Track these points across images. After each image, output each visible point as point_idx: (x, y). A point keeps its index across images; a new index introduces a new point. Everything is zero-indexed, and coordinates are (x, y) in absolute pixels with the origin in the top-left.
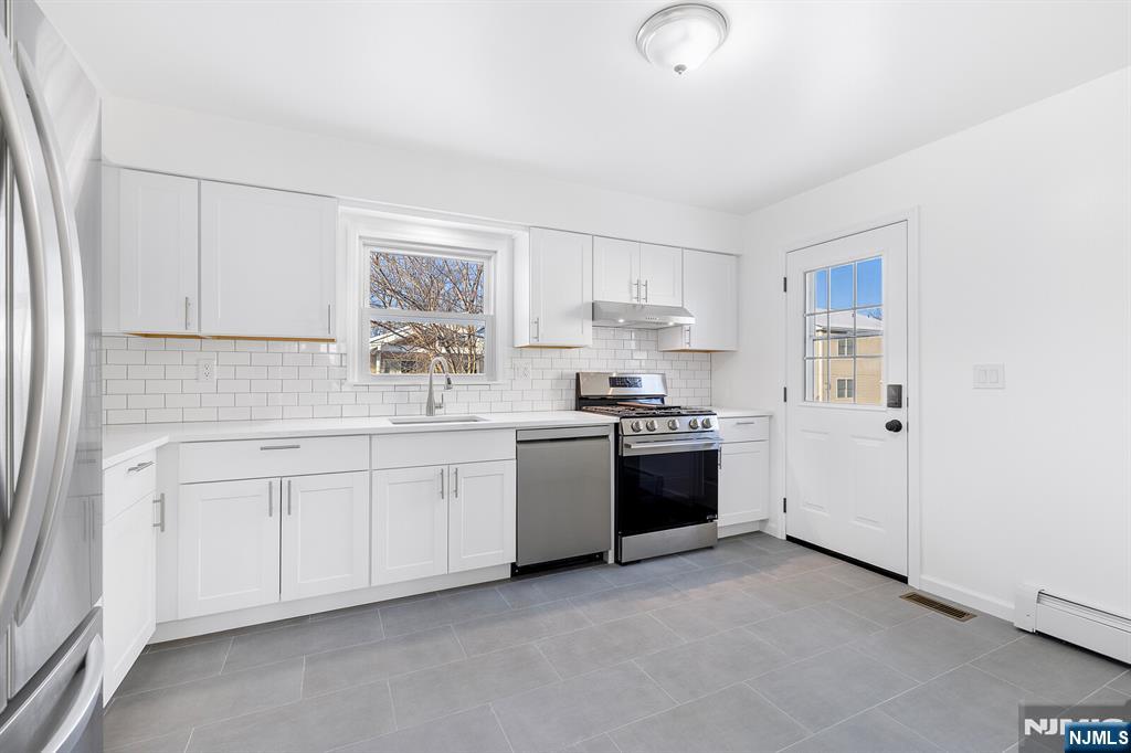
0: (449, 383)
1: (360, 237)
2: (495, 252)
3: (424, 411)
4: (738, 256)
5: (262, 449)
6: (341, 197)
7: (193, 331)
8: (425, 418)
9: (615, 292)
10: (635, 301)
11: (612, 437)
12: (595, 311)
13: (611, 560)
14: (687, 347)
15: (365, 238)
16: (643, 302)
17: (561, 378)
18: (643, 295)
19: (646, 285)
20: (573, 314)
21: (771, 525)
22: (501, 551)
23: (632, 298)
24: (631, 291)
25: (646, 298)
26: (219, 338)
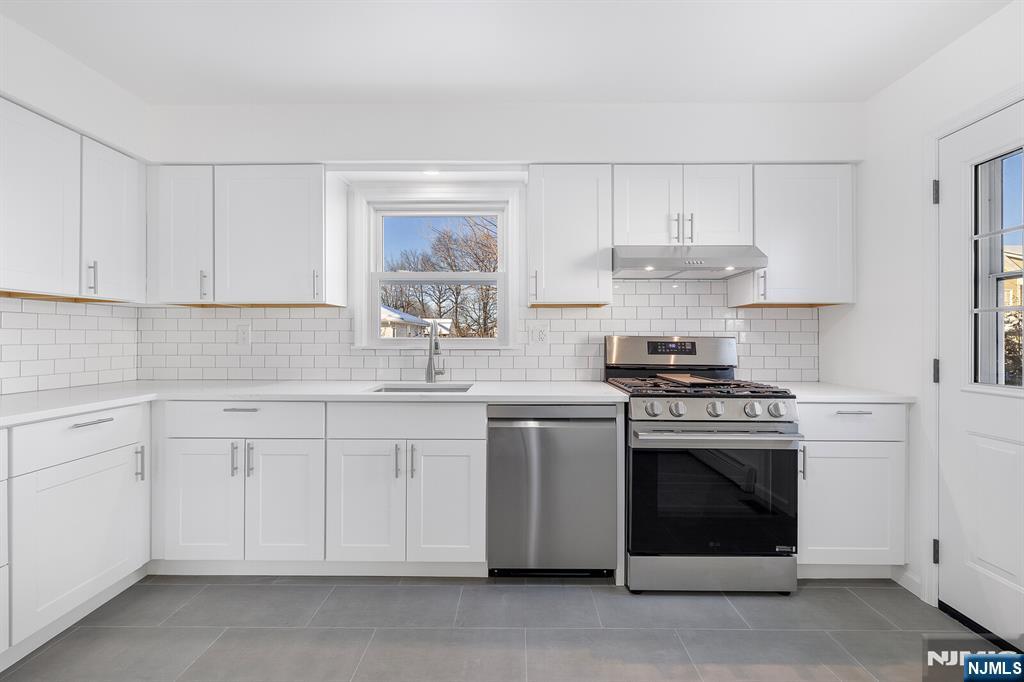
0: (437, 348)
1: (368, 203)
2: (507, 202)
3: (424, 377)
4: (856, 164)
5: (225, 410)
6: (326, 162)
7: (209, 300)
8: (424, 384)
9: (647, 231)
10: (675, 243)
11: (621, 419)
12: (617, 260)
13: (620, 580)
14: (762, 300)
15: (375, 203)
16: (688, 243)
17: (588, 342)
18: (688, 233)
19: (691, 220)
20: (587, 264)
21: (909, 574)
22: (467, 547)
23: (670, 238)
24: (669, 230)
25: (691, 238)
26: (253, 306)
